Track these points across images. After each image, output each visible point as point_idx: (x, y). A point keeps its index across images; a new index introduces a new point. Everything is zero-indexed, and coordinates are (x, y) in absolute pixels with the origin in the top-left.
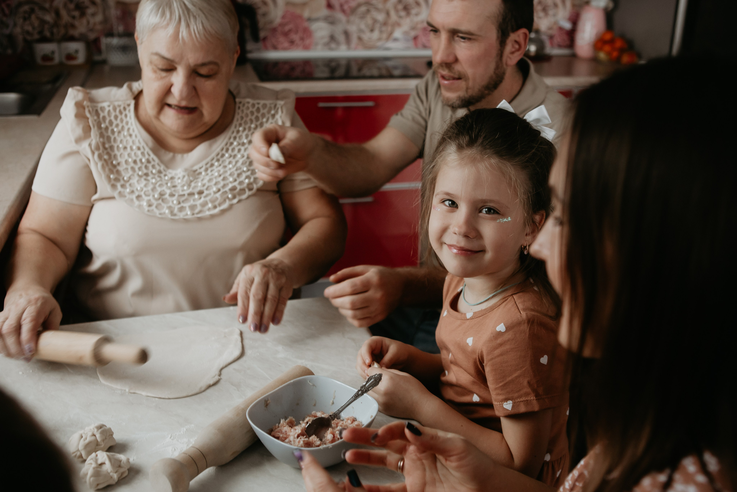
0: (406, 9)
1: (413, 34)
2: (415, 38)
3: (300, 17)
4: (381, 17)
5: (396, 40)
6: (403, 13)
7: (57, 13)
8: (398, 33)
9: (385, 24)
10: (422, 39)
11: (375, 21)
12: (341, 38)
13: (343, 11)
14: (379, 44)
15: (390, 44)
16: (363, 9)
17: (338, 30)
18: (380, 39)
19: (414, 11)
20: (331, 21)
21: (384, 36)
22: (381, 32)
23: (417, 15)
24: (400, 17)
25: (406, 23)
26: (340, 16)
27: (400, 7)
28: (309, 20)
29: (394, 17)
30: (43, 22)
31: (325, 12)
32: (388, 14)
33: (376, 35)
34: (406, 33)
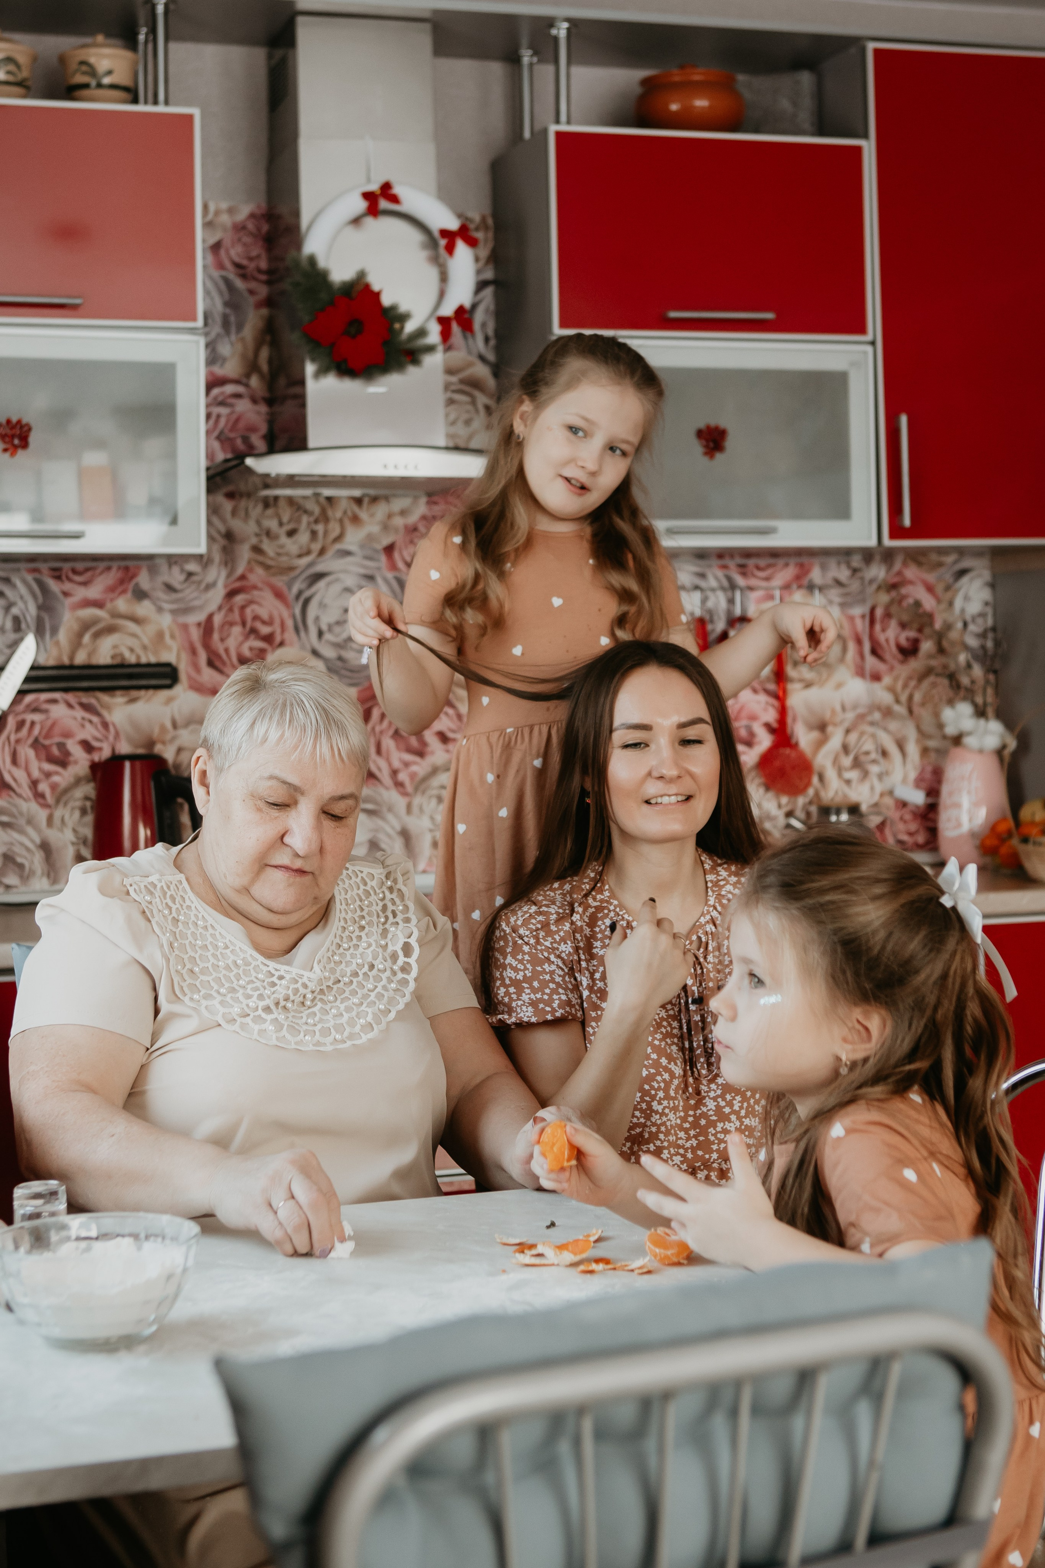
12: (397, 846)
13: (400, 786)
17: (389, 828)
20: (372, 810)
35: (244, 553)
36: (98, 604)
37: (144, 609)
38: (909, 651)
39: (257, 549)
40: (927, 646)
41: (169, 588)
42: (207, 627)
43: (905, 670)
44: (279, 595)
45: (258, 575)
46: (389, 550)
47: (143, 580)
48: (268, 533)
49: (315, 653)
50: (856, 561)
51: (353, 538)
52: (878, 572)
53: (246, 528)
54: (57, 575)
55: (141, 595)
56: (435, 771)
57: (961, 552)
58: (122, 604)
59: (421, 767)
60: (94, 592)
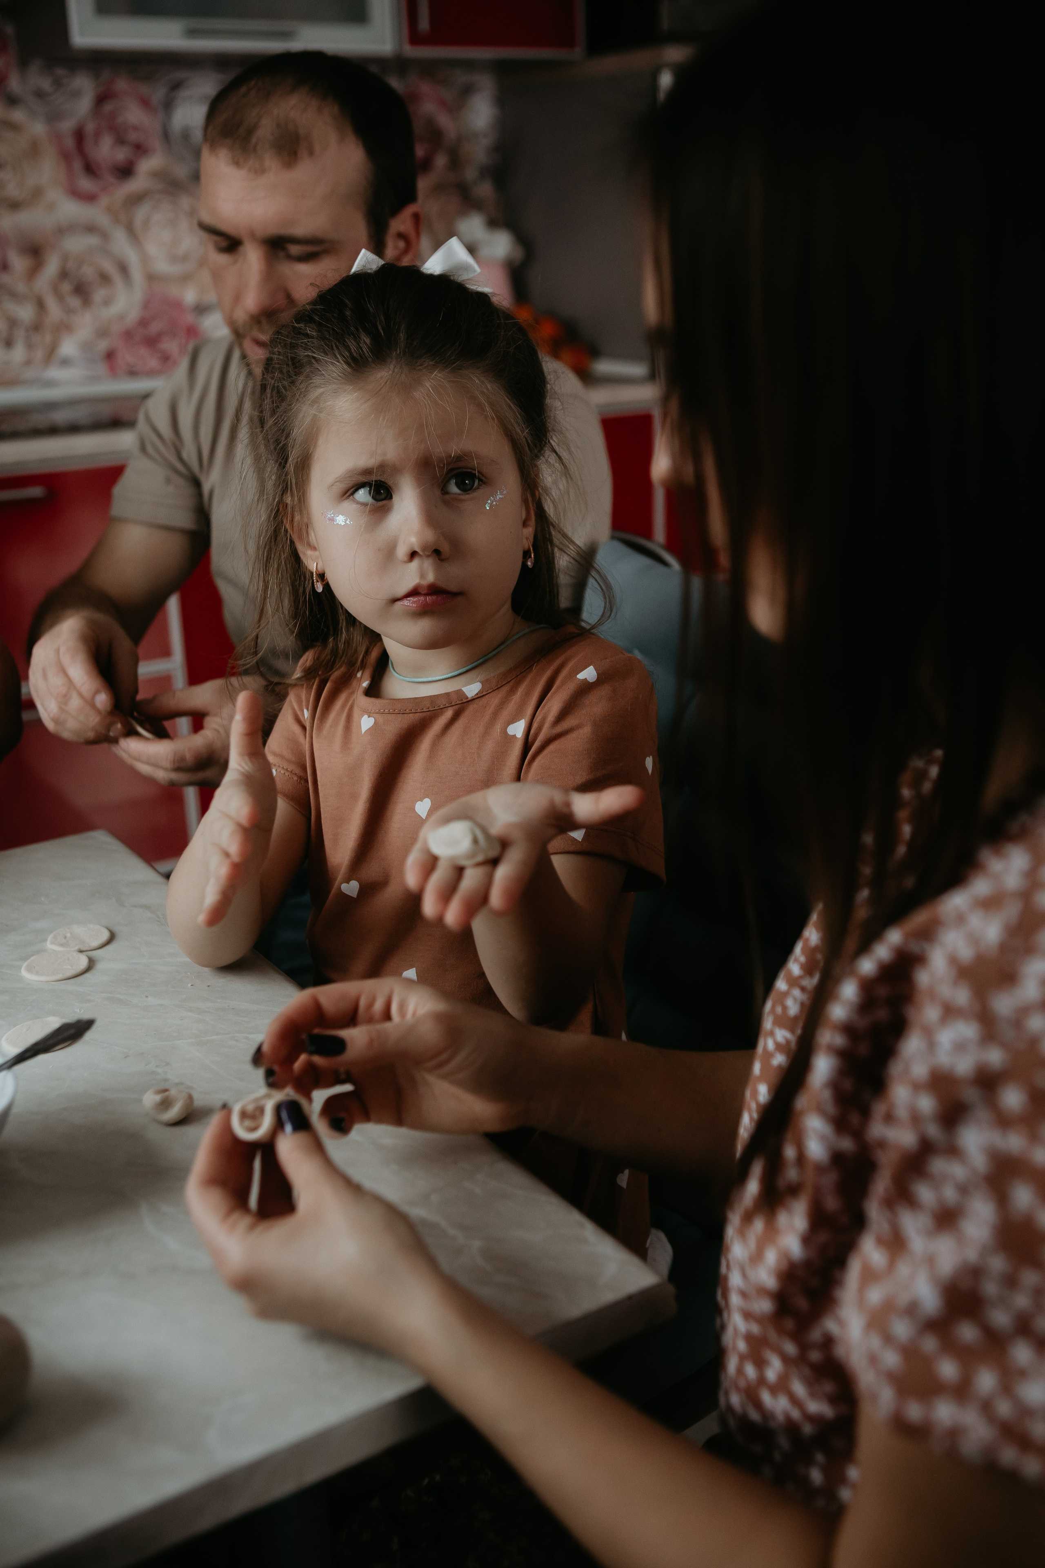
0: (82, 290)
1: (103, 345)
2: (110, 356)
4: (25, 313)
5: (66, 362)
6: (74, 302)
8: (68, 347)
9: (37, 327)
10: (126, 357)
11: (13, 323)
14: (30, 373)
15: (55, 373)
18: (28, 363)
19: (99, 295)
21: (39, 354)
22: (30, 346)
23: (107, 303)
24: (69, 311)
25: (85, 324)
27: (66, 287)
29: (54, 310)
32: (40, 304)
33: (18, 353)
34: (86, 347)
40: (442, 160)
57: (469, 65)
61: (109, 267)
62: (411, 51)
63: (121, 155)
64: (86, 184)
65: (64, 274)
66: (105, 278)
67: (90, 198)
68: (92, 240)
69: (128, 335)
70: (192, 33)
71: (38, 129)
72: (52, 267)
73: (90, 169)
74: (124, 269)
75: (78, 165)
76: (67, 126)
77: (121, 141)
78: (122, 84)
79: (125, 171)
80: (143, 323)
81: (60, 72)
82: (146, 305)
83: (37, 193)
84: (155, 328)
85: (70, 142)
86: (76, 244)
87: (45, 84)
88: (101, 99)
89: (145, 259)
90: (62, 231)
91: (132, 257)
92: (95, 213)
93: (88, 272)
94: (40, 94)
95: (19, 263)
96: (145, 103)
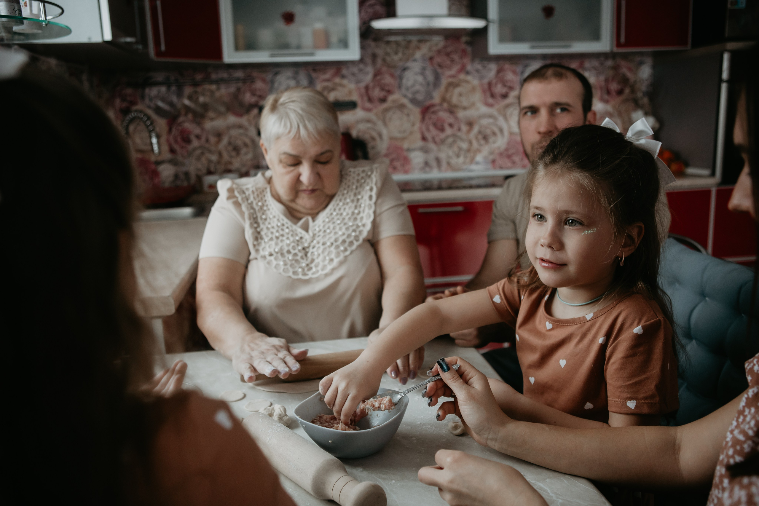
0: (485, 138)
1: (491, 157)
2: (494, 161)
3: (401, 148)
4: (465, 145)
5: (478, 163)
6: (482, 142)
7: (220, 154)
8: (479, 158)
9: (468, 151)
10: (499, 162)
11: (460, 149)
12: (434, 163)
13: (435, 142)
14: (465, 167)
15: (474, 167)
16: (450, 140)
17: (431, 157)
18: (464, 163)
19: (491, 140)
20: (425, 150)
21: (468, 160)
22: (465, 157)
23: (494, 142)
24: (480, 145)
25: (486, 150)
26: (432, 146)
27: (480, 137)
28: (408, 150)
29: (475, 144)
30: (210, 161)
31: (420, 143)
32: (470, 143)
33: (461, 160)
34: (485, 158)
35: (379, 61)
36: (328, 80)
37: (345, 82)
38: (620, 92)
39: (384, 60)
40: (627, 91)
41: (353, 74)
42: (367, 88)
43: (619, 99)
44: (392, 76)
45: (384, 69)
46: (431, 59)
47: (344, 71)
48: (387, 54)
49: (405, 96)
50: (602, 59)
51: (418, 55)
52: (610, 63)
53: (380, 52)
54: (314, 70)
55: (343, 77)
56: (447, 137)
57: (642, 54)
58: (337, 80)
59: (442, 136)
60: (327, 76)
61: (496, 130)
62: (616, 50)
63: (504, 90)
64: (491, 101)
65: (480, 132)
66: (494, 134)
67: (491, 105)
68: (491, 120)
69: (501, 154)
70: (533, 47)
71: (475, 82)
72: (476, 129)
73: (493, 96)
74: (501, 130)
75: (488, 94)
76: (485, 81)
77: (504, 85)
78: (507, 66)
79: (505, 96)
80: (507, 150)
81: (485, 62)
82: (508, 144)
83: (473, 104)
84: (511, 152)
85: (486, 87)
86: (485, 122)
87: (479, 67)
88: (499, 71)
89: (509, 127)
90: (481, 117)
91: (505, 126)
92: (493, 111)
93: (488, 132)
94: (477, 71)
95: (464, 128)
96: (514, 72)
